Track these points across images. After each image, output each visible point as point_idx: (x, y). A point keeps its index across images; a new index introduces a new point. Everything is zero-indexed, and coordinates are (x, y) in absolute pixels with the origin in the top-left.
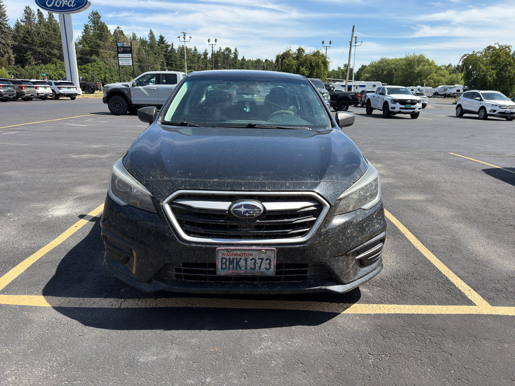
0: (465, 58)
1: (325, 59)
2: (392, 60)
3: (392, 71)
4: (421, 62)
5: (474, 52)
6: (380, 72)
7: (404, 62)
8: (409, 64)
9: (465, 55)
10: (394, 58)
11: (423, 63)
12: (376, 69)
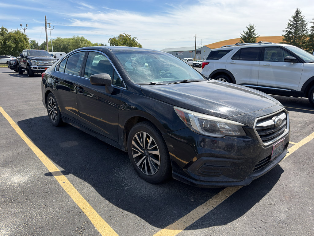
0: (111, 40)
1: (25, 37)
2: (64, 39)
3: (66, 46)
4: (83, 41)
5: (114, 37)
6: (58, 46)
7: (73, 41)
8: (76, 42)
9: (110, 39)
10: (65, 38)
11: (84, 42)
12: (55, 45)
